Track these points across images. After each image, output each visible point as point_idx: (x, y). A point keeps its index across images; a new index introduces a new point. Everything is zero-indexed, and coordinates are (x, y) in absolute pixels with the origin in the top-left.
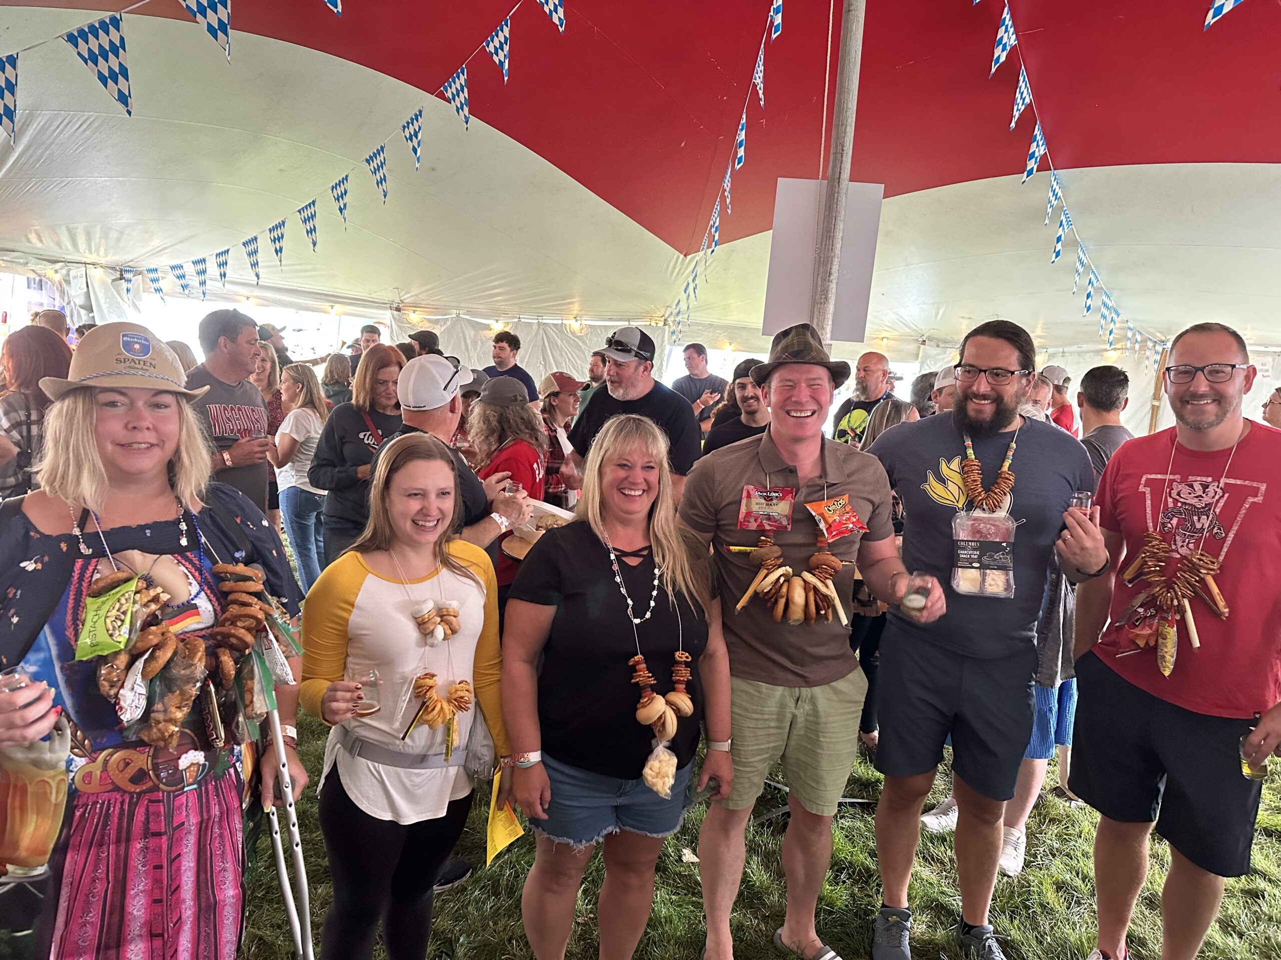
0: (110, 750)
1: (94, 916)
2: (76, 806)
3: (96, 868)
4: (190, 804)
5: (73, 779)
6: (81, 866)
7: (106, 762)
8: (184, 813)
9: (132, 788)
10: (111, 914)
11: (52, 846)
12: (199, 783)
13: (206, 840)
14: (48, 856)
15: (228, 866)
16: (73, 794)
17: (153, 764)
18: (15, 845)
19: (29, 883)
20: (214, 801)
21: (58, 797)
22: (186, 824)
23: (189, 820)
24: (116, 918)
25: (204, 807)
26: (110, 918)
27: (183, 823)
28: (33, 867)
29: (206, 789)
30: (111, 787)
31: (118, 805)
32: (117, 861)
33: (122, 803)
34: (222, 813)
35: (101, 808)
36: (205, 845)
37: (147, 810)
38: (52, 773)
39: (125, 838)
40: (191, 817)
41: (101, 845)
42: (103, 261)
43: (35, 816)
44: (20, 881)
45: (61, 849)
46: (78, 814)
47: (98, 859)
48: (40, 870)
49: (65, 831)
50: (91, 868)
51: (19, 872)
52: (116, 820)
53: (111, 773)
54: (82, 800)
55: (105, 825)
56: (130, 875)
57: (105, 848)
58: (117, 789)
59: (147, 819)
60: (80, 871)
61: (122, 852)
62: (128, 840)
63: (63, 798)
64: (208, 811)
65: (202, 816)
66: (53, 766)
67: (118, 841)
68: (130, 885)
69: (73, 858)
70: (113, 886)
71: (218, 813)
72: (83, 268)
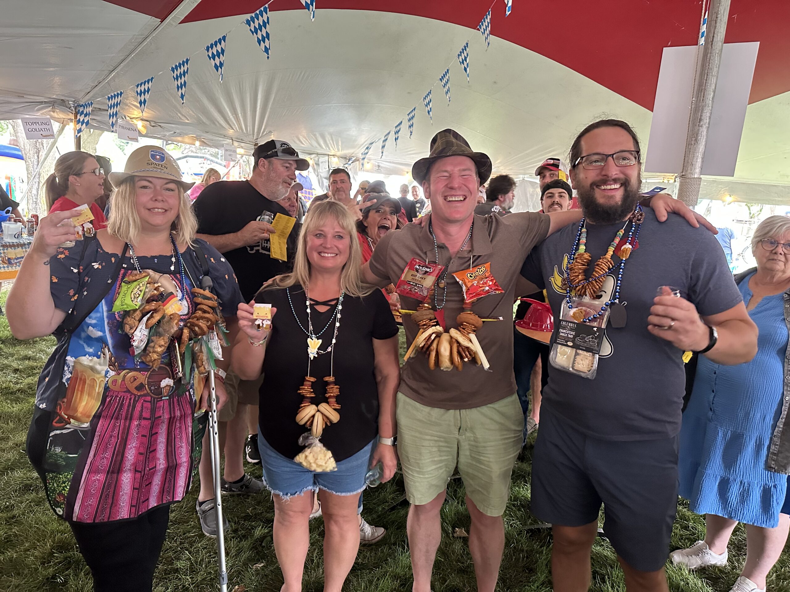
0: (128, 371)
1: (108, 455)
2: (108, 396)
3: (113, 430)
4: (165, 407)
5: (107, 381)
6: (106, 427)
7: (125, 376)
8: (162, 411)
9: (136, 392)
10: (117, 455)
11: (93, 414)
12: (170, 396)
13: (172, 429)
14: (91, 419)
15: (183, 445)
16: (107, 389)
17: (148, 382)
18: (76, 410)
19: (80, 431)
20: (177, 408)
21: (99, 389)
22: (162, 417)
23: (164, 416)
24: (119, 458)
25: (172, 410)
26: (116, 457)
27: (160, 417)
28: (83, 423)
29: (173, 400)
30: (125, 390)
31: (128, 400)
32: (124, 429)
33: (130, 399)
34: (181, 416)
35: (120, 400)
36: (171, 431)
37: (142, 405)
38: (98, 376)
39: (130, 418)
40: (165, 414)
41: (117, 419)
43: (87, 397)
44: (76, 428)
45: (97, 417)
46: (108, 400)
47: (115, 426)
48: (86, 425)
49: (101, 407)
50: (110, 430)
51: (76, 423)
52: (126, 407)
53: (126, 383)
54: (111, 393)
55: (120, 409)
56: (129, 437)
57: (119, 421)
58: (128, 391)
59: (142, 410)
60: (105, 430)
61: (127, 424)
62: (131, 419)
63: (102, 390)
64: (174, 413)
65: (171, 415)
66: (99, 373)
67: (126, 419)
68: (128, 442)
69: (102, 422)
70: (120, 441)
71: (179, 415)
72: (327, 158)
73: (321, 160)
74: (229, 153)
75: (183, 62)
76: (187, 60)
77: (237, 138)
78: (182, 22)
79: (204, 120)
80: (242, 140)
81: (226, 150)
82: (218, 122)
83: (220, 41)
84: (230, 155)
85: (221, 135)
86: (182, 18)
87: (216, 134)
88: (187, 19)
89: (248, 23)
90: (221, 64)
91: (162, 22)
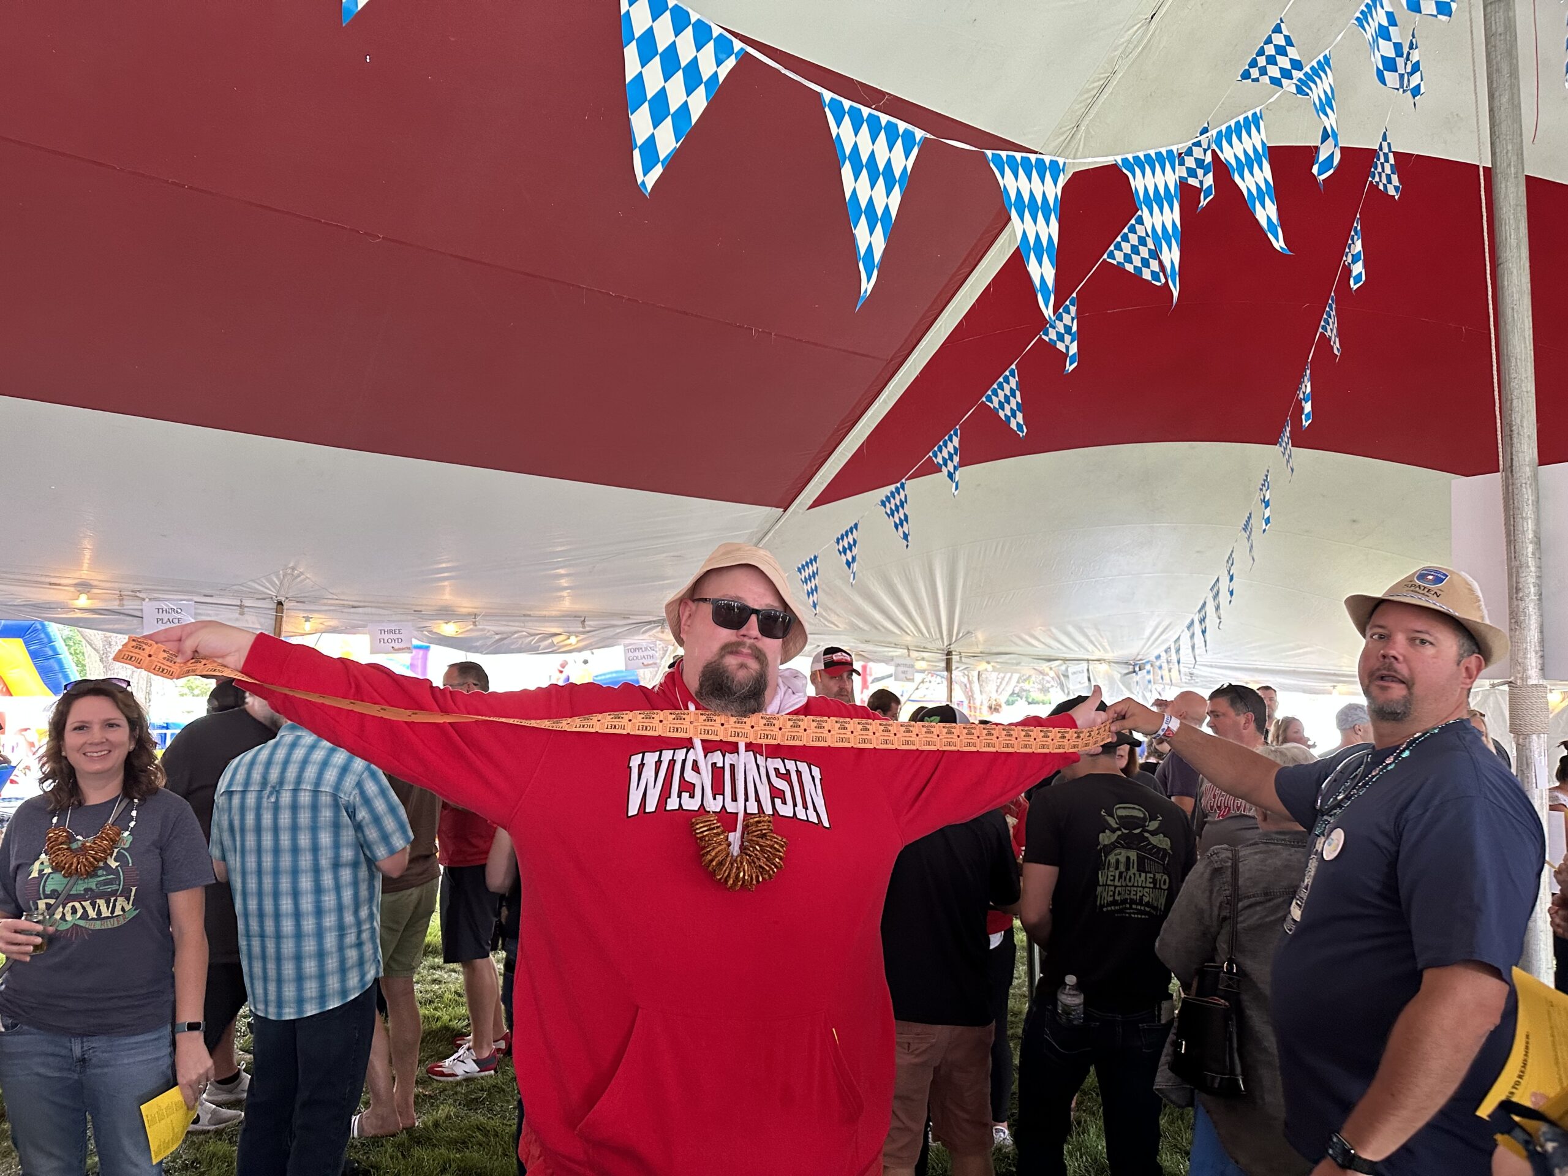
42: (1109, 656)
72: (1084, 665)
73: (1070, 670)
74: (901, 669)
75: (811, 560)
76: (815, 558)
77: (917, 647)
78: (811, 507)
79: (861, 624)
80: (924, 648)
81: (898, 665)
82: (883, 626)
83: (851, 530)
84: (904, 672)
85: (890, 643)
86: (811, 502)
87: (882, 642)
88: (817, 503)
89: (883, 504)
90: (854, 558)
91: (785, 511)
